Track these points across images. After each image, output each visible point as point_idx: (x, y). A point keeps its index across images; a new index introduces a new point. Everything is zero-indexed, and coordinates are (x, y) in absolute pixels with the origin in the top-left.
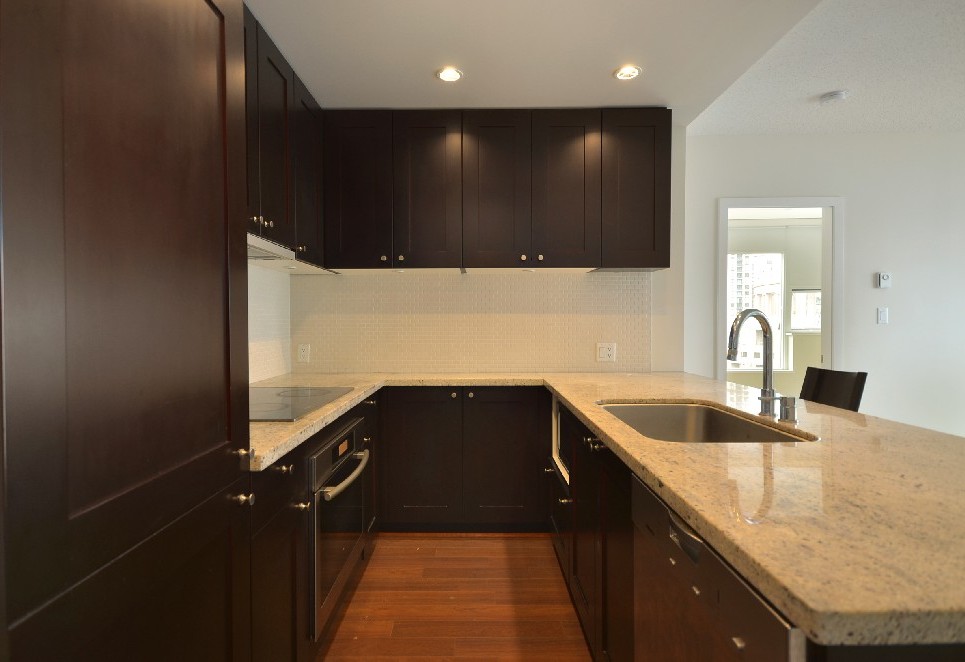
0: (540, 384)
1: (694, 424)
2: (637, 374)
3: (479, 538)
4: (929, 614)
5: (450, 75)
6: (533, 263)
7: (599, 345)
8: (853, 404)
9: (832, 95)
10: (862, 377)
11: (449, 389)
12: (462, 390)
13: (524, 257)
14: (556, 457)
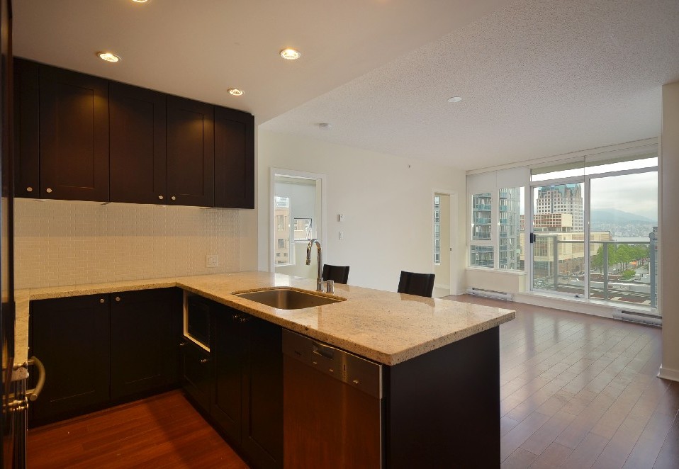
0: (173, 286)
1: (280, 300)
2: (234, 274)
3: (124, 408)
4: (414, 348)
5: (108, 57)
6: (168, 201)
7: (208, 257)
8: (345, 281)
9: (325, 125)
10: (347, 268)
11: (98, 296)
12: (110, 296)
13: (161, 197)
14: (186, 334)
